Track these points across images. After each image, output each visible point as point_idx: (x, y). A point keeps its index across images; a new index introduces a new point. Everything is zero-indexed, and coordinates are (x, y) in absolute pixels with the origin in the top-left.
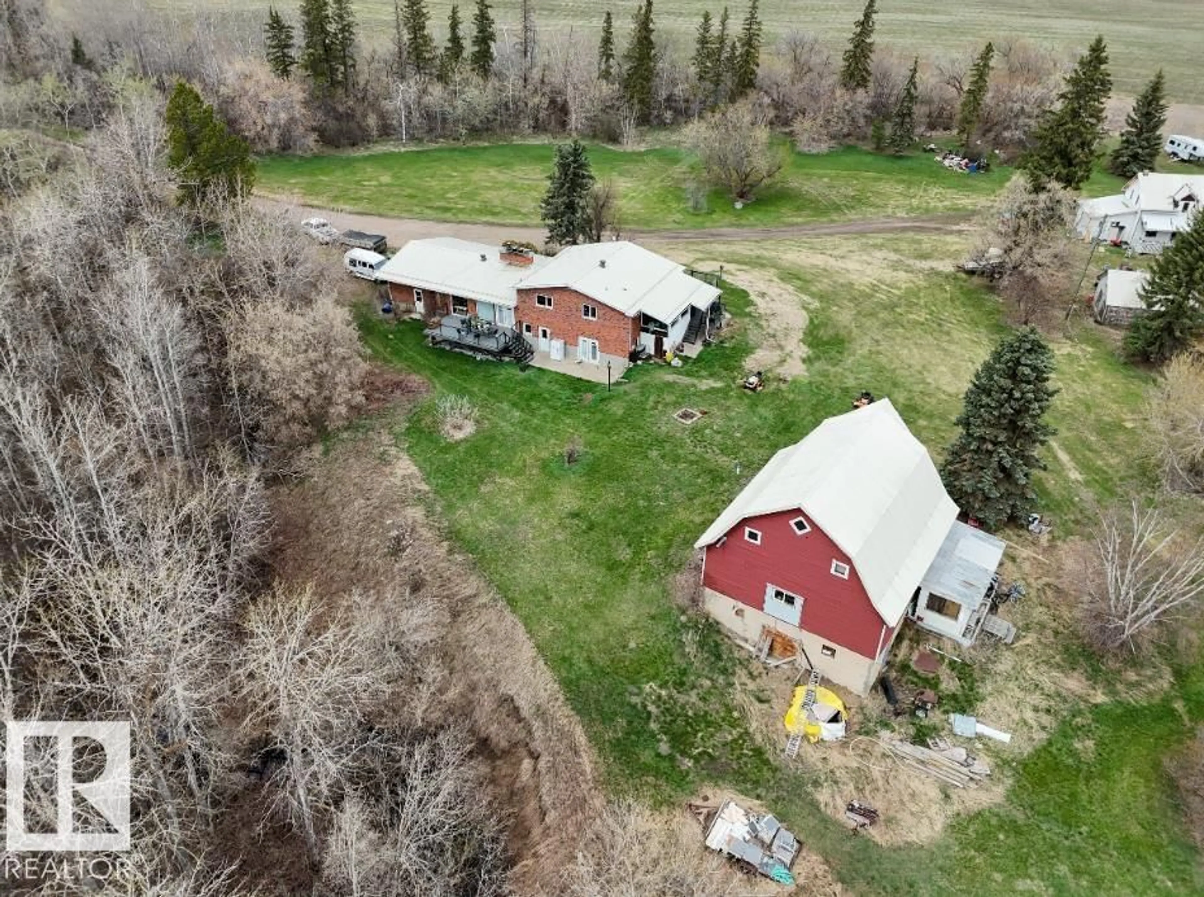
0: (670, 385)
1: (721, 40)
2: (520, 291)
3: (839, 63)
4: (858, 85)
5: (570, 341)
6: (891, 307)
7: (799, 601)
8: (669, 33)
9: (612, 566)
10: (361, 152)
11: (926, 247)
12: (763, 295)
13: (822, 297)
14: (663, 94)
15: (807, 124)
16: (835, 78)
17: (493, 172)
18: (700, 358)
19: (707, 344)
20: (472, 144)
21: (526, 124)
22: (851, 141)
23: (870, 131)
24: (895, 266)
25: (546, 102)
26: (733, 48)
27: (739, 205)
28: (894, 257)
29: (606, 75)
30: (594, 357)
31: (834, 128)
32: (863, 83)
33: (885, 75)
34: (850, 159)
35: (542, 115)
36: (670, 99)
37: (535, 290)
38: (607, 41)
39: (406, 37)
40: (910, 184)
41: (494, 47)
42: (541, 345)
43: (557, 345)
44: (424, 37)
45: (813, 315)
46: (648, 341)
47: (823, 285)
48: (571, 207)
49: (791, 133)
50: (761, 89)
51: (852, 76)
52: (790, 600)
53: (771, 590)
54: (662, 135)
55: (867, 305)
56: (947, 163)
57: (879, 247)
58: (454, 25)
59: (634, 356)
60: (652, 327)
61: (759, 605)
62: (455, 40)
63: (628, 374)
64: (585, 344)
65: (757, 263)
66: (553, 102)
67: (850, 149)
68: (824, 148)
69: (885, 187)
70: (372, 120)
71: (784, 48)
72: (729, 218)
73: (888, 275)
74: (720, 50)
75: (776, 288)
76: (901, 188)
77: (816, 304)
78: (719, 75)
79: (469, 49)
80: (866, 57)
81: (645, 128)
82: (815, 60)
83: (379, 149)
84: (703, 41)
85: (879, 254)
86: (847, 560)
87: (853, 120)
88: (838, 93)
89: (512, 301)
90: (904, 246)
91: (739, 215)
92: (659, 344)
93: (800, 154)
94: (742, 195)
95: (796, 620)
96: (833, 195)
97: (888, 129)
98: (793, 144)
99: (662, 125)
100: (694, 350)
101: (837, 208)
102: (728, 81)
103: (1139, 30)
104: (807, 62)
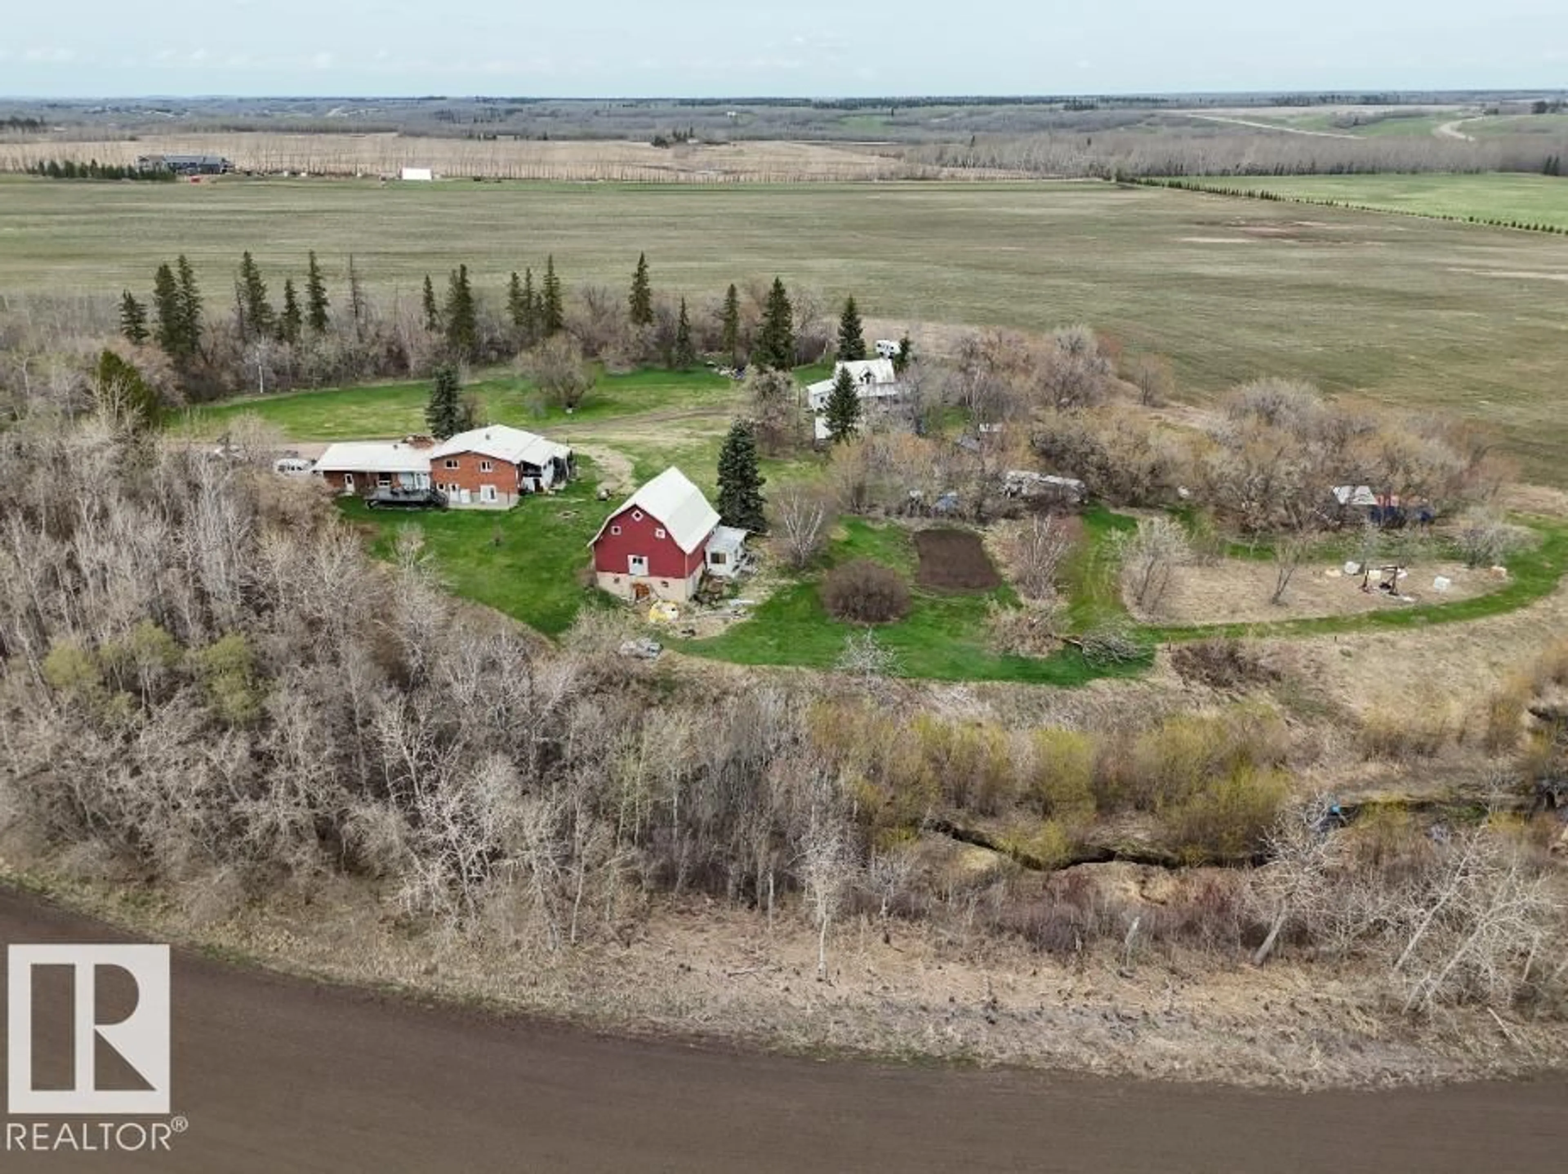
0: (549, 504)
1: (529, 293)
2: (432, 461)
3: (627, 305)
4: (645, 321)
5: (474, 489)
6: (686, 456)
7: (645, 559)
8: (480, 290)
9: (540, 581)
10: (221, 404)
11: (709, 424)
12: (600, 457)
13: (640, 455)
14: (485, 338)
15: (612, 352)
16: (627, 317)
17: (354, 408)
18: (566, 490)
19: (569, 482)
20: (324, 389)
21: (369, 370)
22: (648, 364)
23: (661, 355)
24: (688, 436)
25: (383, 351)
26: (539, 298)
27: (570, 411)
28: (688, 431)
29: (431, 326)
30: (493, 497)
31: (633, 353)
32: (648, 319)
33: (666, 313)
34: (649, 376)
35: (382, 362)
36: (491, 341)
37: (444, 457)
38: (429, 299)
39: (246, 306)
40: (696, 389)
41: (328, 311)
42: (453, 496)
43: (465, 492)
44: (263, 305)
45: (636, 465)
46: (529, 483)
47: (641, 449)
48: (450, 411)
49: (601, 362)
50: (567, 329)
51: (639, 314)
52: (641, 561)
53: (631, 558)
54: (492, 371)
55: (671, 457)
56: (723, 373)
57: (677, 427)
58: (290, 295)
59: (523, 492)
60: (530, 471)
61: (625, 570)
62: (291, 306)
63: (521, 503)
64: (485, 489)
65: (592, 442)
66: (389, 351)
67: (647, 369)
68: (627, 370)
69: (679, 392)
70: (227, 377)
71: (581, 298)
72: (564, 419)
73: (684, 441)
74: (529, 300)
75: (608, 453)
76: (691, 392)
77: (637, 459)
78: (531, 320)
79: (306, 312)
80: (647, 299)
81: (475, 366)
82: (607, 304)
83: (238, 400)
84: (514, 294)
85: (678, 431)
86: (661, 526)
87: (647, 347)
88: (631, 326)
89: (428, 468)
90: (694, 425)
91: (572, 416)
92: (537, 483)
93: (610, 376)
94: (570, 406)
95: (646, 573)
96: (640, 401)
97: (674, 351)
98: (603, 368)
99: (489, 363)
100: (562, 486)
101: (645, 408)
102: (540, 324)
103: (881, 264)
104: (602, 306)
